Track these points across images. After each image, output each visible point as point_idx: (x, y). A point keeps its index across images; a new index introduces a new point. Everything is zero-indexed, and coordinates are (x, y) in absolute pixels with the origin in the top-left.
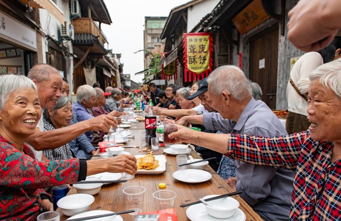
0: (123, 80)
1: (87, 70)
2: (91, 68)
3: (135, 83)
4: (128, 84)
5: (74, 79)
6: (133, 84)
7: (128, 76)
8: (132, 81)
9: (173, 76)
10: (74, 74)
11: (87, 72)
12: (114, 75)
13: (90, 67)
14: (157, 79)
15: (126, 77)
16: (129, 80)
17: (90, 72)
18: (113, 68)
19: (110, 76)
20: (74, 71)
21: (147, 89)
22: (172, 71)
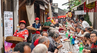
0: (53, 8)
1: (28, 6)
2: (31, 5)
3: (62, 10)
4: (56, 11)
5: (19, 14)
6: (60, 11)
7: (56, 5)
8: (59, 9)
9: (93, 9)
10: (19, 11)
11: (28, 8)
12: (47, 7)
13: (30, 3)
14: (80, 10)
15: (54, 5)
16: (57, 8)
17: (30, 7)
18: (46, 2)
19: (44, 9)
20: (19, 9)
21: (71, 16)
22: (92, 5)
